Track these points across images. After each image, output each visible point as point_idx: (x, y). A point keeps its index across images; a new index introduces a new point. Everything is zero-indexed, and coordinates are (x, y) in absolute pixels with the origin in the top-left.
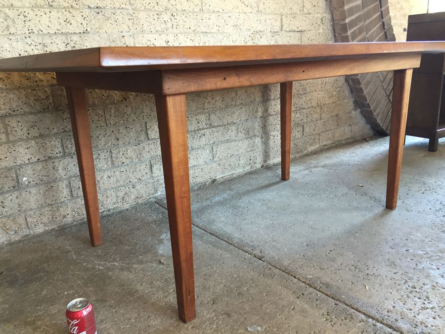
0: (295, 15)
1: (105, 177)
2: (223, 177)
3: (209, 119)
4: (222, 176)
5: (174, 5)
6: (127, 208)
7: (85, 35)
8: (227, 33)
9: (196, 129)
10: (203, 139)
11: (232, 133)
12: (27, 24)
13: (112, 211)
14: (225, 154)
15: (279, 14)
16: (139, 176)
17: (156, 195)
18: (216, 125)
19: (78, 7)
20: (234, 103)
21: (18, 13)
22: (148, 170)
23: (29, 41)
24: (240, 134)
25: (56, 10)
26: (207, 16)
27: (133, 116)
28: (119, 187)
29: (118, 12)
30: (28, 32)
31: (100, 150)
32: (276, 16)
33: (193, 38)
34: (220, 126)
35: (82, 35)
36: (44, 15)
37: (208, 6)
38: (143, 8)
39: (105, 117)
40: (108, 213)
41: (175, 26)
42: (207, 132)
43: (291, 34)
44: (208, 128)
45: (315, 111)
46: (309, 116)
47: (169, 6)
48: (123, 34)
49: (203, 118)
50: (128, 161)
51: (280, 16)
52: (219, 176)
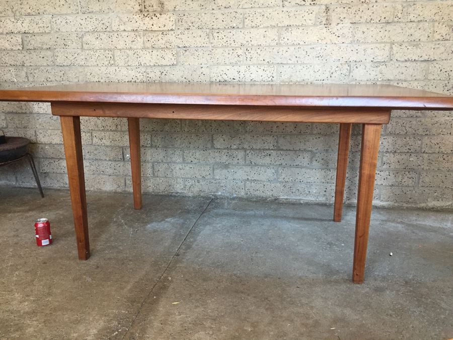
0: (419, 43)
1: (177, 168)
2: (287, 199)
3: (277, 142)
4: (286, 197)
5: (249, 41)
6: (190, 195)
7: (174, 66)
8: (309, 64)
9: (262, 148)
10: (268, 158)
11: (304, 159)
12: (139, 59)
13: (178, 194)
14: (292, 178)
15: (389, 43)
16: (204, 174)
17: (217, 194)
18: (285, 148)
19: (171, 47)
20: (309, 131)
21: (133, 52)
22: (211, 172)
23: (139, 70)
24: (315, 163)
25: (156, 50)
26: (285, 49)
27: (203, 128)
28: (187, 178)
29: (200, 49)
30: (138, 65)
31: (176, 148)
32: (383, 45)
33: (266, 69)
34: (290, 150)
35: (172, 67)
36: (148, 54)
37: (286, 40)
38: (220, 46)
39: (181, 125)
40: (175, 194)
41: (248, 59)
42: (274, 153)
43: (408, 64)
44: (275, 150)
45: (446, 159)
46: (433, 163)
47: (244, 42)
48: (202, 66)
49: (270, 139)
50: (196, 161)
51: (389, 44)
52: (283, 197)
